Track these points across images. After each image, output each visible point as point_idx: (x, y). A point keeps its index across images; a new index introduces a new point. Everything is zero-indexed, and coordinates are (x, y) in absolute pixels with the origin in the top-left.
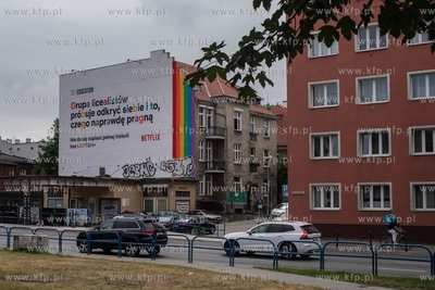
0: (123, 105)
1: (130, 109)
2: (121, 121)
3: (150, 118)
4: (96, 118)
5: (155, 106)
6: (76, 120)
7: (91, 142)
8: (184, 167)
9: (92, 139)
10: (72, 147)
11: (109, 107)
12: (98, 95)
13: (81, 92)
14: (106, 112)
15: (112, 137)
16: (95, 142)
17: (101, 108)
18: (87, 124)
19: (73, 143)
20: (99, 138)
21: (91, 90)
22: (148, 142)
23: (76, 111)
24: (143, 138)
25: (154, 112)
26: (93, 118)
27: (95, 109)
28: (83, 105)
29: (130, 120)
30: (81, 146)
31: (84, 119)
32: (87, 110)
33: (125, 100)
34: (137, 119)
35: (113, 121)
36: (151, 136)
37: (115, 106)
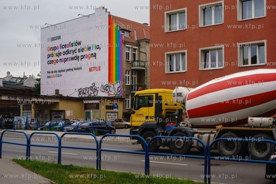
0: (78, 47)
1: (83, 50)
2: (77, 58)
3: (94, 55)
4: (62, 57)
5: (98, 47)
6: (51, 59)
7: (59, 73)
8: (115, 89)
9: (60, 71)
10: (48, 77)
11: (70, 49)
12: (64, 41)
13: (53, 39)
14: (68, 52)
15: (72, 70)
16: (62, 73)
17: (65, 50)
18: (57, 61)
19: (49, 75)
20: (64, 71)
21: (59, 37)
22: (94, 72)
23: (51, 52)
24: (90, 70)
25: (97, 51)
26: (60, 57)
27: (62, 50)
28: (55, 48)
29: (83, 57)
30: (54, 76)
31: (55, 58)
32: (57, 51)
33: (79, 43)
34: (87, 56)
35: (72, 59)
36: (95, 68)
37: (73, 48)
